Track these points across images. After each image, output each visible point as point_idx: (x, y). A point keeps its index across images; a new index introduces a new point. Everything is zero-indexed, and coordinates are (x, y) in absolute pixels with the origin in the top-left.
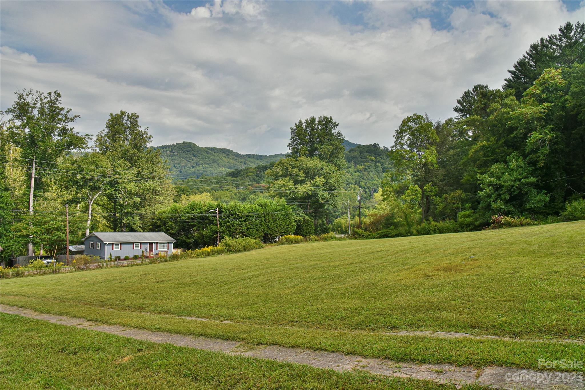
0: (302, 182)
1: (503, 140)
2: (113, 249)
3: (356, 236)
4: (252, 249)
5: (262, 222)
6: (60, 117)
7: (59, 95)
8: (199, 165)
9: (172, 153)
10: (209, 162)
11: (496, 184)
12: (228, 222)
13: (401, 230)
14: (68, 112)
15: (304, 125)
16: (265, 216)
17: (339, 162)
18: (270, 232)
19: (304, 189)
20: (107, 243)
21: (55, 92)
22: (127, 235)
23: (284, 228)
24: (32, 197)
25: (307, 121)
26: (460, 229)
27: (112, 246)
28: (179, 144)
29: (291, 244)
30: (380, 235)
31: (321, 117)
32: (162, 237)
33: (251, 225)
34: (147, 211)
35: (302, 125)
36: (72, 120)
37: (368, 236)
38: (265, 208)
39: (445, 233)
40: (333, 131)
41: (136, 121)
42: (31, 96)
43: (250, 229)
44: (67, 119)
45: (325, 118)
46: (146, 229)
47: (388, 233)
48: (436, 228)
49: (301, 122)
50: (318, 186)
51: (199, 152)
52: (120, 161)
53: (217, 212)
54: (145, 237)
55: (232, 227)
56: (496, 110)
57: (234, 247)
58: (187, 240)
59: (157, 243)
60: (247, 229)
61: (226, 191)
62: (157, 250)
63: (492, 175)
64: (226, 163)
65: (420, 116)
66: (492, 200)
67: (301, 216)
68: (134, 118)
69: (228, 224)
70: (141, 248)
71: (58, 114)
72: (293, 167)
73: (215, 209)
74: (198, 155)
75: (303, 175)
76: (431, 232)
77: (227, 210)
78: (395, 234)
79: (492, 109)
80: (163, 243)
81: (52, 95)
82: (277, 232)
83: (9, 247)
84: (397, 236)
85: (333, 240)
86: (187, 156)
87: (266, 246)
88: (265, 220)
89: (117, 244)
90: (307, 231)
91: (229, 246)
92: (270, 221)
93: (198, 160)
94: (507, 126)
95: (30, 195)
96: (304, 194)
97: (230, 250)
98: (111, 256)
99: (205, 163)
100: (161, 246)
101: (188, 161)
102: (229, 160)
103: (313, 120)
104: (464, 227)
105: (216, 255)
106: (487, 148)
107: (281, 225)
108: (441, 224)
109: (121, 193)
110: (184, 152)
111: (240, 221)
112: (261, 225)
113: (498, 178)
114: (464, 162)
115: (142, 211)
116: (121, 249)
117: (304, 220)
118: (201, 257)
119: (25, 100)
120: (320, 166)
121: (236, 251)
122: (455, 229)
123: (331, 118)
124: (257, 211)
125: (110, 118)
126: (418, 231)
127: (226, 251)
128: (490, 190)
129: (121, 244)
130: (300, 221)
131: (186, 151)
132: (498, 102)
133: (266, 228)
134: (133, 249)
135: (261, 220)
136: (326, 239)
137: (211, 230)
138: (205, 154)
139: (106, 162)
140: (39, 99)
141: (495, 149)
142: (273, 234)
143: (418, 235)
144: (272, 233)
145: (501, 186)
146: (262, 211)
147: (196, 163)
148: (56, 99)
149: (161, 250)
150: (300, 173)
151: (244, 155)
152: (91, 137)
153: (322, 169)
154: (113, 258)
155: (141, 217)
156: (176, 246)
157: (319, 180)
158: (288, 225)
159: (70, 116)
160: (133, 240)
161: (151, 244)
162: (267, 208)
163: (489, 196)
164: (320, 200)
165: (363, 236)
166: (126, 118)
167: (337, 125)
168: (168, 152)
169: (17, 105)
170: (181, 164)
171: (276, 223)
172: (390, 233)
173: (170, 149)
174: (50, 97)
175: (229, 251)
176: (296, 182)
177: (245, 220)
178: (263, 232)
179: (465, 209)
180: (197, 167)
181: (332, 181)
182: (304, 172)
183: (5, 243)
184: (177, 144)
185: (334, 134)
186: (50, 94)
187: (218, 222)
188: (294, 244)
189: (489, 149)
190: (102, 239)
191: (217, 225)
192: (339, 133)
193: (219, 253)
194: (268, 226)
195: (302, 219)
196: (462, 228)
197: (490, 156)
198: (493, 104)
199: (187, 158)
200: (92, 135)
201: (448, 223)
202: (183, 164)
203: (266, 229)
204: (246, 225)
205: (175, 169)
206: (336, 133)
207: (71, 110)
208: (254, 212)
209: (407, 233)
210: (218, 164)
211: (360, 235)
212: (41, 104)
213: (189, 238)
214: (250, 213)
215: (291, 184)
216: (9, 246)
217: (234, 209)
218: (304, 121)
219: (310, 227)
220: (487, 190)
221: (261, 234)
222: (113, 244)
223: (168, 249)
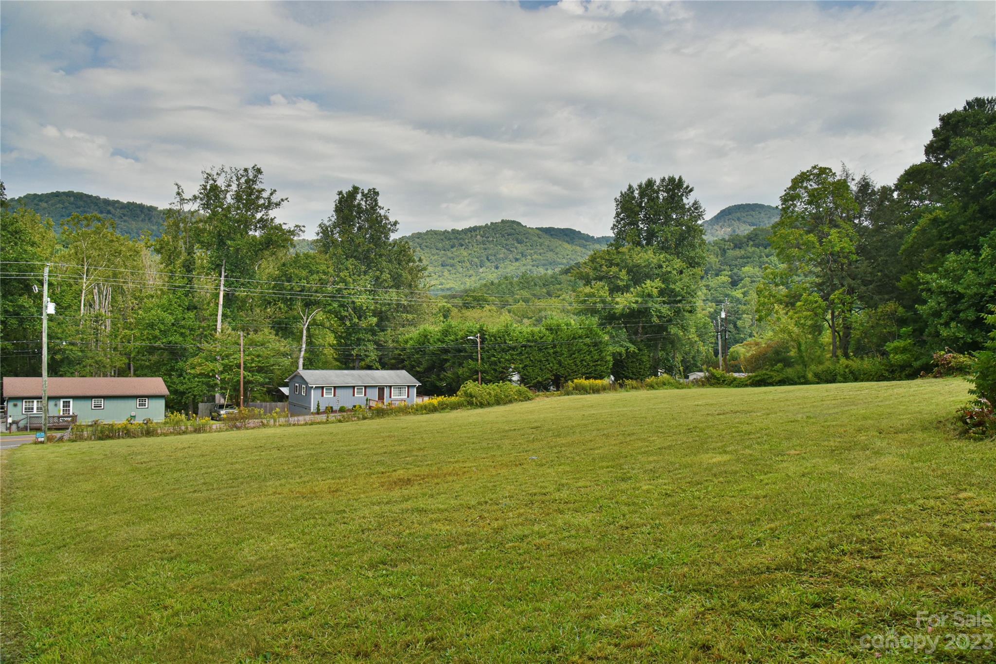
0: (626, 289)
1: (974, 207)
2: (323, 396)
3: (713, 381)
4: (510, 402)
5: (550, 355)
6: (261, 202)
7: (259, 171)
8: (526, 256)
9: (484, 238)
10: (542, 251)
11: (953, 292)
12: (494, 356)
13: (790, 372)
14: (271, 194)
15: (636, 194)
16: (554, 346)
17: (692, 254)
18: (562, 372)
19: (624, 302)
20: (314, 386)
21: (254, 167)
22: (347, 375)
23: (588, 365)
24: (219, 318)
25: (640, 186)
26: (887, 374)
27: (321, 391)
28: (496, 223)
29: (584, 394)
30: (753, 381)
31: (664, 178)
32: (399, 377)
33: (531, 360)
34: (387, 337)
35: (633, 192)
36: (278, 205)
37: (732, 382)
38: (557, 333)
39: (862, 381)
40: (685, 201)
41: (376, 200)
42: (223, 174)
43: (528, 368)
44: (269, 205)
45: (672, 180)
46: (386, 364)
47: (766, 377)
48: (847, 370)
49: (630, 187)
50: (650, 295)
51: (527, 235)
52: (348, 262)
53: (478, 340)
54: (373, 379)
55: (498, 364)
56: (963, 150)
57: (479, 399)
58: (438, 384)
59: (390, 387)
60: (523, 368)
61: (556, 300)
62: (390, 397)
63: (946, 274)
64: (569, 253)
65: (826, 169)
66: (942, 321)
67: (622, 346)
68: (372, 195)
69: (493, 359)
70: (365, 395)
71: (258, 198)
72: (611, 264)
73: (474, 336)
74: (525, 240)
75: (626, 278)
76: (839, 378)
77: (492, 336)
78: (778, 379)
79: (954, 148)
80: (400, 387)
81: (249, 171)
82: (575, 372)
83: (190, 390)
84: (782, 382)
85: (665, 387)
86: (508, 242)
87: (538, 396)
88: (555, 353)
89: (329, 388)
90: (634, 370)
91: (471, 396)
92: (563, 354)
93: (525, 248)
94: (982, 179)
95: (217, 315)
96: (623, 309)
97: (472, 402)
98: (318, 406)
99: (535, 253)
100: (397, 391)
101: (508, 250)
102: (574, 247)
103: (650, 183)
104: (896, 370)
105: (447, 410)
106: (944, 223)
107: (582, 360)
108: (855, 364)
109: (348, 311)
110: (503, 236)
111: (512, 355)
112: (547, 360)
113: (957, 280)
114: (905, 250)
115: (381, 336)
116: (334, 396)
117: (627, 352)
118: (422, 414)
119: (215, 181)
120: (655, 261)
121: (482, 405)
122: (879, 373)
123: (680, 179)
124: (541, 338)
125: (337, 197)
126: (816, 375)
127: (465, 403)
128: (939, 303)
129: (335, 387)
130: (620, 354)
131: (506, 235)
132: (969, 134)
133: (556, 366)
134: (354, 395)
135: (548, 353)
136: (651, 387)
137: (469, 369)
138: (536, 238)
139: (325, 264)
140: (234, 178)
141: (959, 224)
142: (569, 375)
143: (818, 383)
144: (567, 374)
145: (961, 296)
146: (550, 338)
147: (522, 254)
148: (255, 176)
149: (397, 397)
150: (621, 273)
151: (598, 238)
152: (303, 229)
153: (660, 267)
154: (322, 409)
155: (379, 346)
156: (421, 393)
157: (652, 286)
158: (597, 361)
159: (275, 199)
160: (353, 382)
161: (381, 389)
162: (559, 333)
163: (937, 314)
164: (655, 319)
165: (724, 381)
166: (359, 196)
167: (691, 190)
168: (479, 237)
169: (203, 189)
170: (498, 256)
171: (575, 358)
172: (771, 377)
173: (481, 232)
174: (247, 175)
175: (470, 404)
176: (615, 289)
177: (521, 353)
178: (551, 371)
179: (900, 337)
180: (524, 259)
181: (677, 287)
182: (628, 273)
183: (185, 383)
184: (492, 223)
185: (687, 207)
186: (246, 170)
187: (479, 356)
188: (589, 393)
189: (947, 225)
190: (308, 380)
191: (477, 360)
192: (695, 203)
193: (454, 407)
194: (560, 363)
195: (623, 350)
196: (893, 372)
197: (948, 239)
198: (958, 139)
199: (507, 245)
200: (304, 227)
201: (867, 364)
202: (502, 256)
203: (555, 368)
204: (521, 360)
205: (488, 264)
206: (691, 204)
207: (275, 191)
208: (535, 341)
209: (799, 378)
210: (557, 254)
211: (718, 379)
212: (238, 185)
213: (441, 380)
214: (528, 341)
215: (605, 293)
216: (190, 388)
217: (504, 336)
218: (635, 186)
219: (640, 364)
220: (932, 303)
221: (548, 376)
222: (323, 388)
223: (408, 397)
